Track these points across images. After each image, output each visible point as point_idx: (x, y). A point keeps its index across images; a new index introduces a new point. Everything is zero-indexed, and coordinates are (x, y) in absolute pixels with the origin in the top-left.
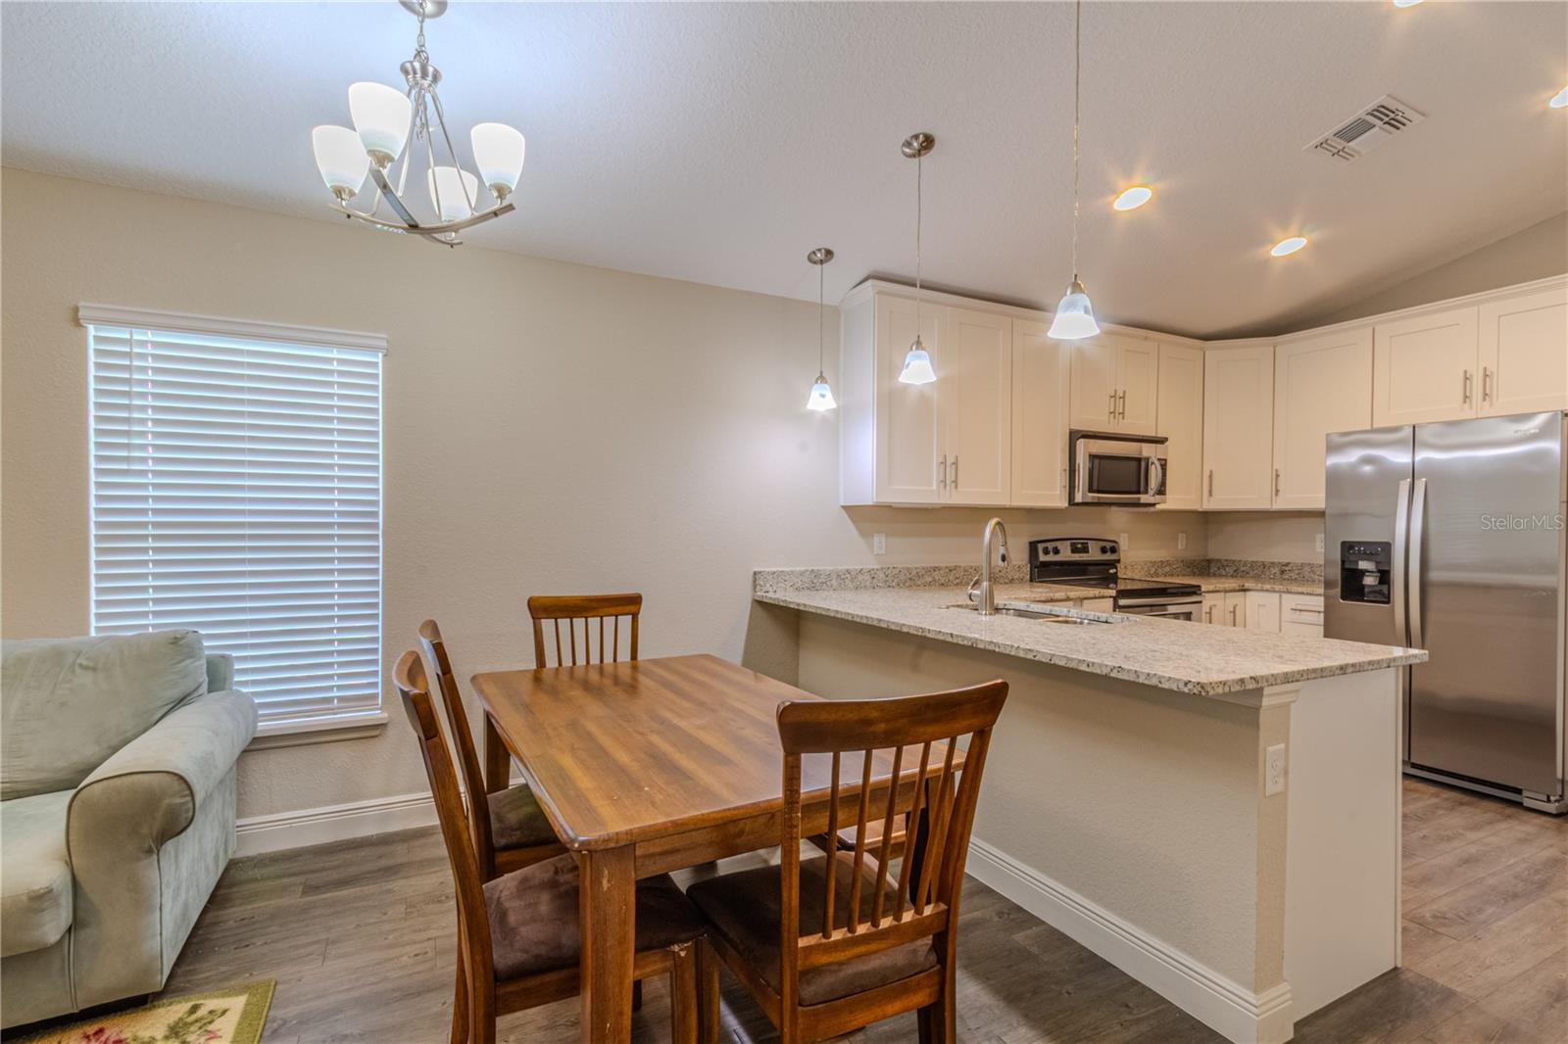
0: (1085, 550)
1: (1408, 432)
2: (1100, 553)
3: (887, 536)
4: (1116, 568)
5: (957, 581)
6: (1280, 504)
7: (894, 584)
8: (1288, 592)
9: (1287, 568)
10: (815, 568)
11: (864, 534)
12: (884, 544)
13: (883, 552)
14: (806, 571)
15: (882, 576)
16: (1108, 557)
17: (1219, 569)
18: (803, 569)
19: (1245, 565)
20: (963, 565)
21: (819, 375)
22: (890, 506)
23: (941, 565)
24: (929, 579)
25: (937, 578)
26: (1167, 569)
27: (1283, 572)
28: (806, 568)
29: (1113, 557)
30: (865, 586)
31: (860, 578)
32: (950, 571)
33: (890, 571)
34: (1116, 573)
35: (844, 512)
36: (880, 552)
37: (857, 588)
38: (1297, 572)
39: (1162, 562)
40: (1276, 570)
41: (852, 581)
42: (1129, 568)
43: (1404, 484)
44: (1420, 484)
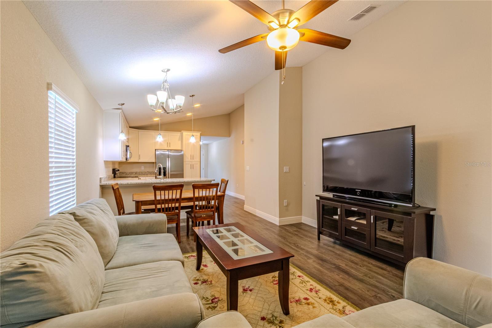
6: (140, 161)
8: (147, 177)
27: (136, 174)
38: (139, 173)
40: (134, 173)
43: (167, 159)
44: (169, 159)
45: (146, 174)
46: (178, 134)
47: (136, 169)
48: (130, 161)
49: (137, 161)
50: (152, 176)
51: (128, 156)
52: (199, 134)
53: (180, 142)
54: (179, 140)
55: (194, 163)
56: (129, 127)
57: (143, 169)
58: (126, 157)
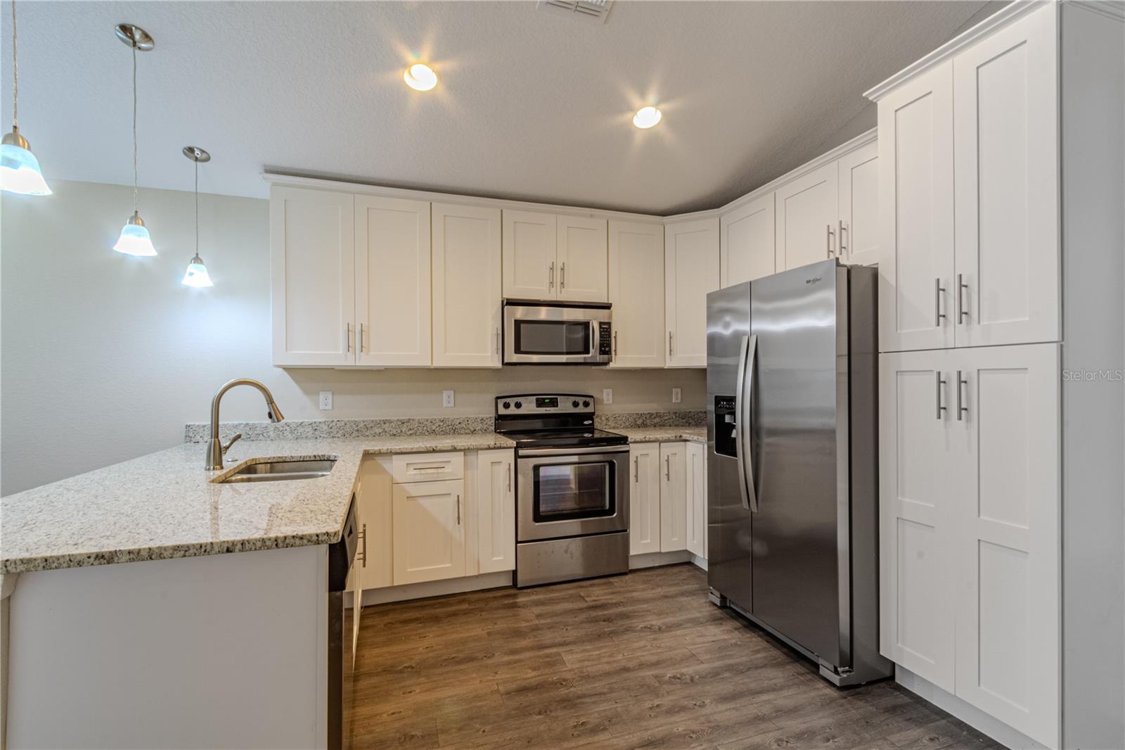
0: (554, 403)
2: (572, 407)
3: (333, 394)
4: (593, 420)
5: (411, 432)
7: (339, 435)
10: (251, 422)
11: (307, 392)
12: (330, 400)
13: (330, 407)
14: (240, 424)
15: (325, 428)
16: (581, 409)
18: (236, 423)
20: (417, 418)
21: (195, 256)
22: (333, 369)
23: (393, 418)
24: (378, 431)
25: (386, 429)
26: (657, 420)
28: (240, 422)
29: (589, 410)
30: (306, 437)
31: (301, 430)
32: (403, 423)
33: (334, 424)
34: (593, 424)
35: (285, 373)
36: (327, 408)
37: (297, 439)
39: (651, 414)
41: (292, 432)
42: (612, 419)
43: (745, 340)
44: (753, 340)
55: (969, 362)
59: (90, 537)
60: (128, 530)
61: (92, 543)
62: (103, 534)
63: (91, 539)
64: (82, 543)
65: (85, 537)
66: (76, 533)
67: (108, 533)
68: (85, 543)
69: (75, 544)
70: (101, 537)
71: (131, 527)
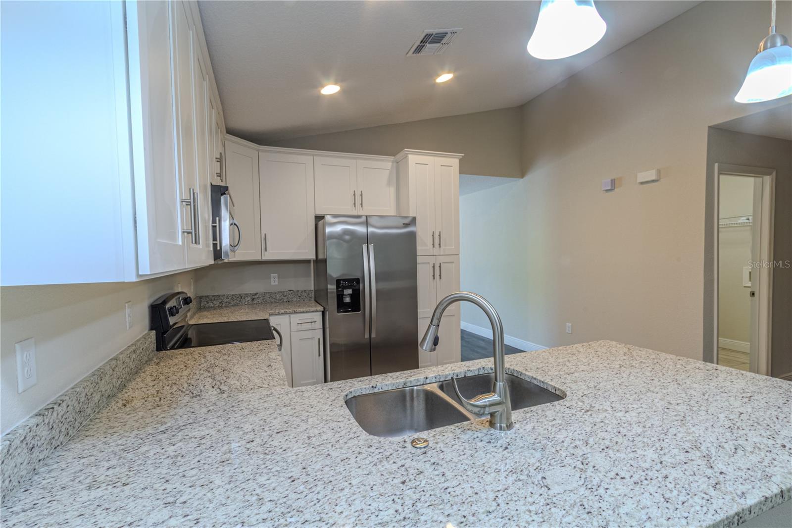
1: (364, 219)
6: (267, 257)
8: (295, 313)
9: (256, 297)
17: (208, 303)
19: (227, 298)
27: (253, 299)
38: (262, 298)
40: (249, 299)
43: (365, 247)
44: (371, 247)
45: (285, 299)
46: (384, 165)
47: (251, 286)
48: (232, 259)
49: (258, 258)
50: (313, 309)
51: (226, 241)
52: (457, 161)
53: (392, 190)
54: (389, 183)
55: (441, 259)
56: (225, 132)
57: (275, 282)
58: (215, 245)
59: (708, 372)
60: (685, 369)
61: (708, 368)
62: (700, 371)
63: (707, 370)
64: (713, 369)
65: (711, 372)
66: (715, 378)
67: (697, 371)
68: (712, 368)
69: (717, 369)
70: (702, 369)
71: (682, 371)
